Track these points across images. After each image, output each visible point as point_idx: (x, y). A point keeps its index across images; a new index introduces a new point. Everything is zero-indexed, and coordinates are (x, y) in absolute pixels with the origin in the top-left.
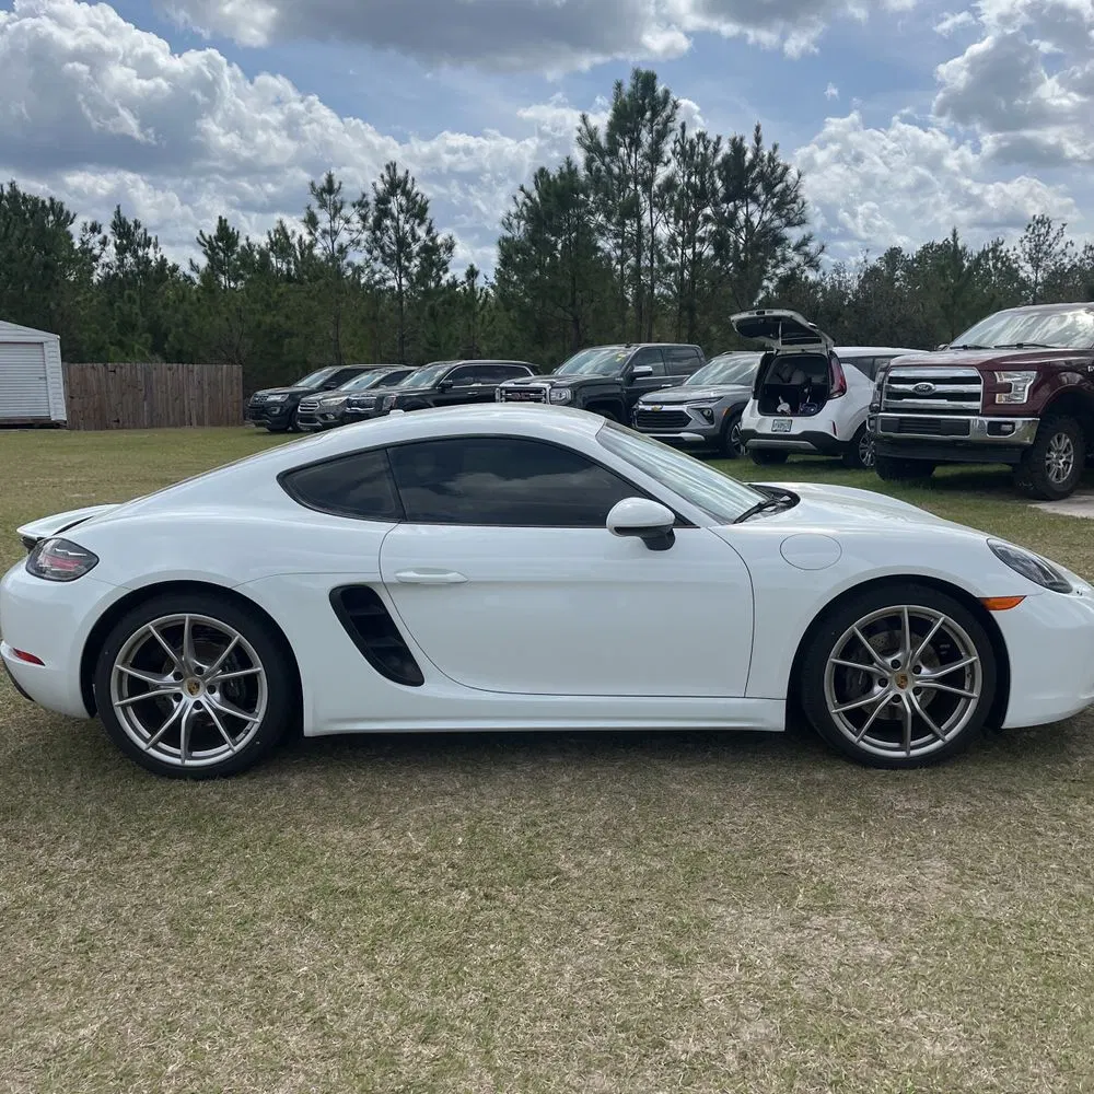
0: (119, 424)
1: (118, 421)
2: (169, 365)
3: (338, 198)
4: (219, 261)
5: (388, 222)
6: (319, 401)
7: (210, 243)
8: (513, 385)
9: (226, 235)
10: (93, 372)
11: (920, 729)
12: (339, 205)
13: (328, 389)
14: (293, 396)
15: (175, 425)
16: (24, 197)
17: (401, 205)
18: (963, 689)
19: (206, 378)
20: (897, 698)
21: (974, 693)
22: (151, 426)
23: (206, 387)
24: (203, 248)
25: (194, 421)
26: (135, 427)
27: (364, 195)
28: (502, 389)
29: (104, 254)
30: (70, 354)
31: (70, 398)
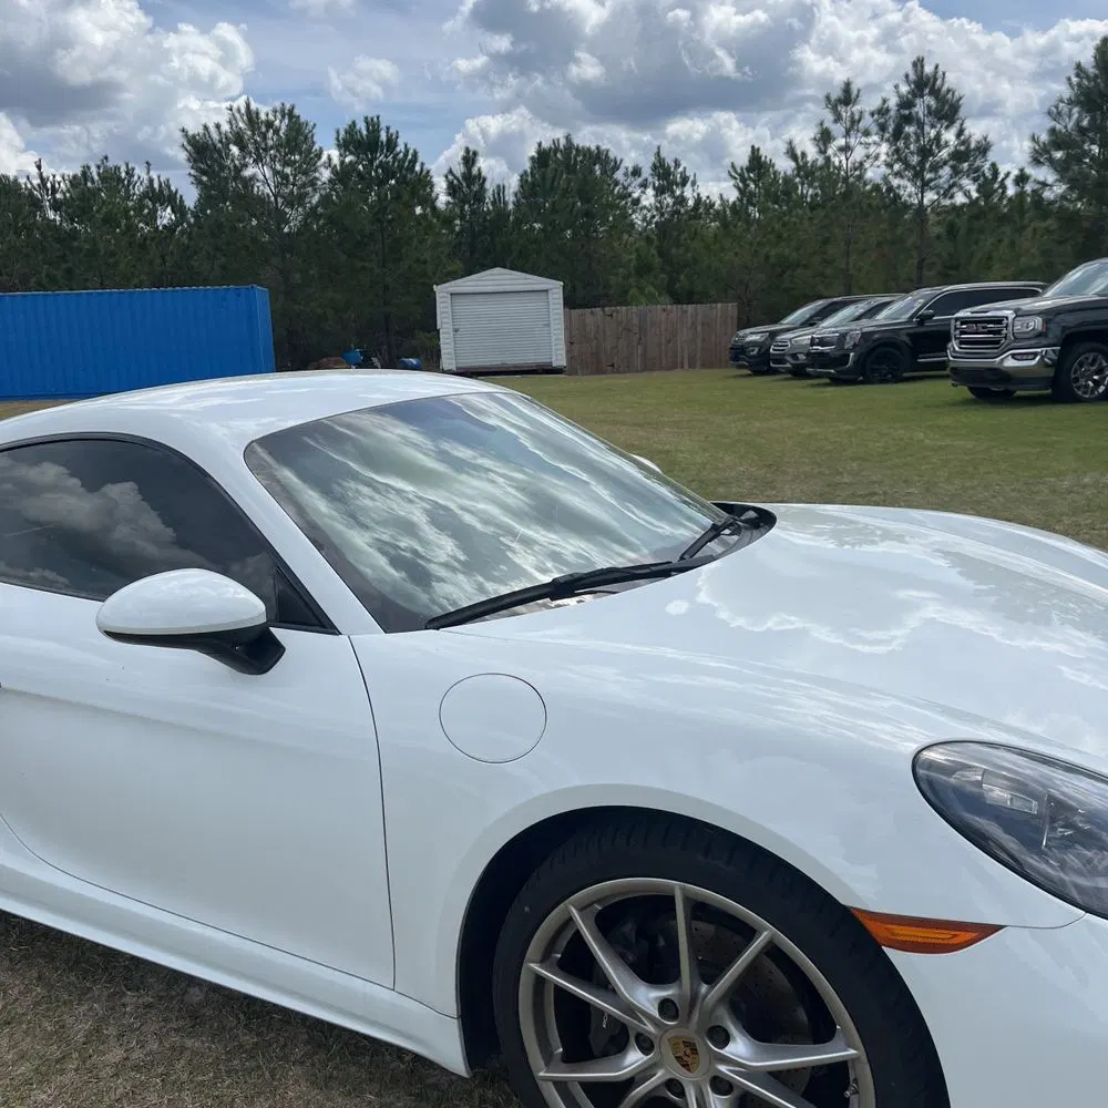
0: (614, 368)
1: (613, 366)
2: (664, 306)
3: (857, 108)
4: (751, 192)
5: (910, 129)
6: (790, 340)
7: (741, 175)
8: (969, 314)
9: (757, 163)
10: (593, 317)
12: (857, 117)
13: (812, 325)
14: (773, 335)
15: (667, 368)
16: (577, 149)
17: (929, 107)
19: (699, 318)
22: (646, 369)
23: (699, 328)
24: (733, 182)
25: (686, 363)
26: (629, 372)
27: (884, 101)
28: (957, 319)
29: (644, 197)
30: (570, 302)
31: (570, 343)
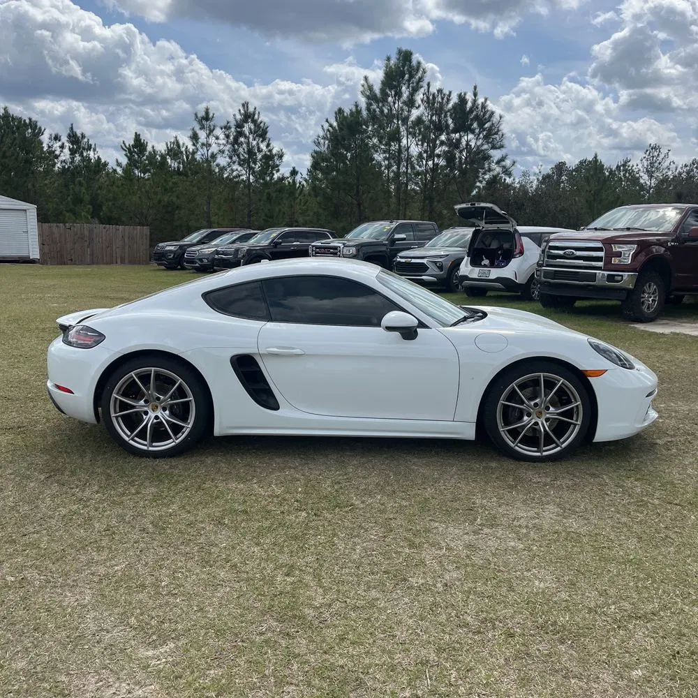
0: (72, 262)
1: (72, 260)
2: (104, 225)
3: (212, 123)
4: (135, 160)
5: (242, 139)
6: (198, 250)
7: (129, 149)
8: (320, 244)
9: (139, 144)
10: (56, 229)
11: (548, 441)
12: (212, 128)
13: (203, 243)
14: (181, 247)
15: (107, 264)
16: (13, 118)
17: (250, 129)
18: (572, 419)
19: (127, 234)
20: (536, 424)
21: (578, 422)
22: (92, 263)
23: (126, 240)
24: (124, 152)
25: (119, 261)
26: (82, 264)
27: (228, 123)
28: (313, 246)
29: (62, 154)
30: (42, 218)
31: (42, 244)
